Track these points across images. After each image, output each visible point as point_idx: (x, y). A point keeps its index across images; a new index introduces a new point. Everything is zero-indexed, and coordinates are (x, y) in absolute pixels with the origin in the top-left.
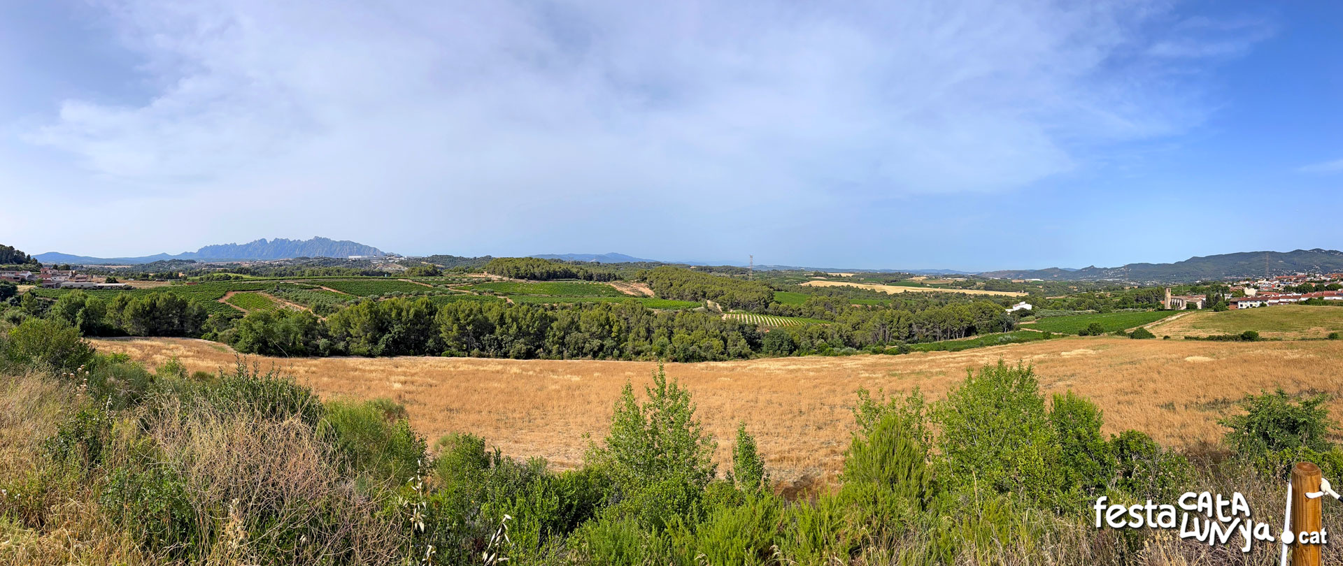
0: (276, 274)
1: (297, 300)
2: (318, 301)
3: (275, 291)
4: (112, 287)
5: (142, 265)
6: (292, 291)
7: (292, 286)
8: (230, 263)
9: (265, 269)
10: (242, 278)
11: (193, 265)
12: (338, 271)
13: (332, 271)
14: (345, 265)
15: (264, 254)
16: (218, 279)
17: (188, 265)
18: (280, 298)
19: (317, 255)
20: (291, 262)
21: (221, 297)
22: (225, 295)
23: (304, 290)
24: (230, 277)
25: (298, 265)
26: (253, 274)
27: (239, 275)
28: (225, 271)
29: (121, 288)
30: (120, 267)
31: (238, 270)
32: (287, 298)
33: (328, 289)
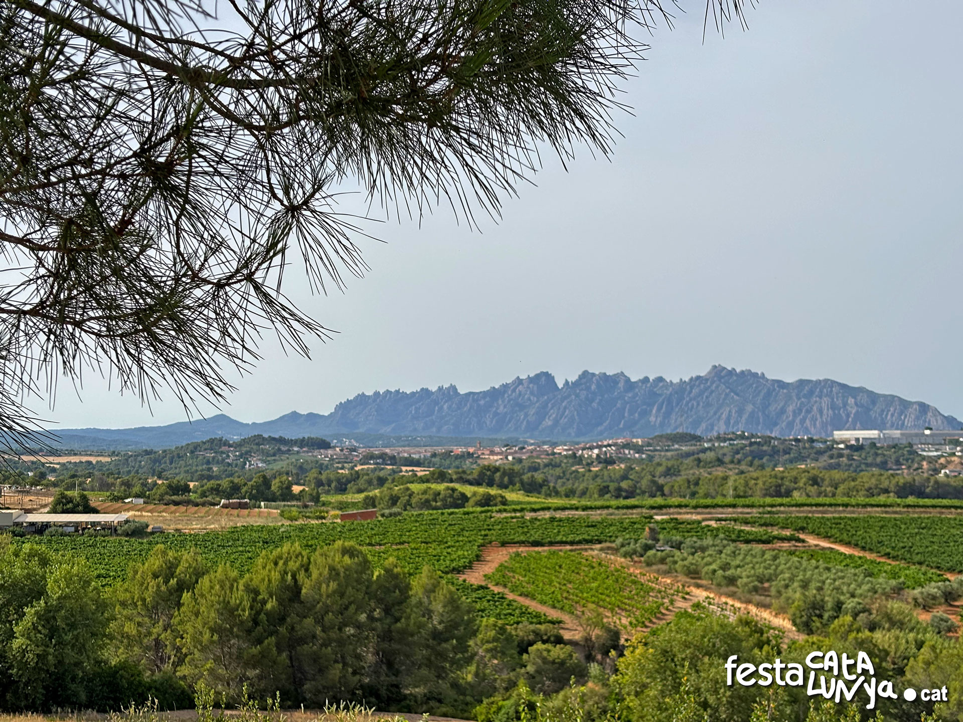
0: (603, 491)
1: (732, 581)
2: (805, 585)
3: (647, 548)
4: (77, 525)
5: (147, 453)
6: (703, 549)
7: (696, 529)
8: (440, 450)
9: (558, 471)
10: (504, 502)
11: (322, 456)
12: (815, 481)
13: (795, 480)
14: (824, 460)
15: (548, 422)
16: (426, 504)
17: (306, 456)
18: (667, 573)
19: (721, 428)
20: (639, 449)
21: (469, 566)
22: (478, 558)
23: (744, 547)
24: (464, 498)
25: (665, 457)
26: (532, 488)
27: (493, 491)
28: (441, 477)
29: (110, 529)
30: (75, 459)
31: (482, 474)
32: (693, 573)
33: (824, 544)
